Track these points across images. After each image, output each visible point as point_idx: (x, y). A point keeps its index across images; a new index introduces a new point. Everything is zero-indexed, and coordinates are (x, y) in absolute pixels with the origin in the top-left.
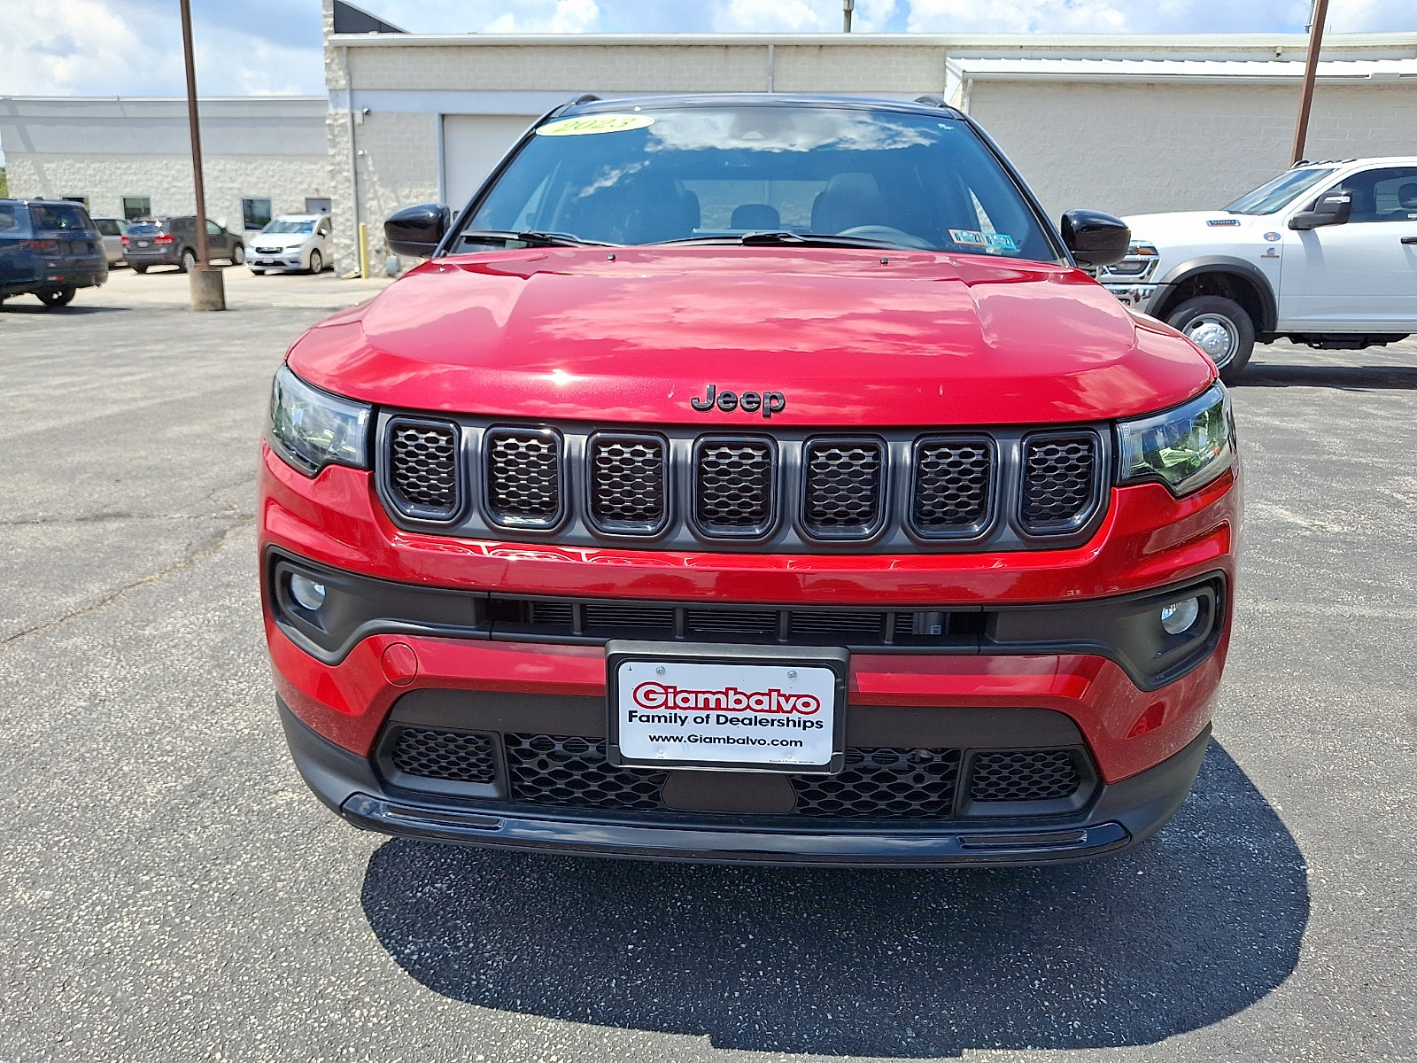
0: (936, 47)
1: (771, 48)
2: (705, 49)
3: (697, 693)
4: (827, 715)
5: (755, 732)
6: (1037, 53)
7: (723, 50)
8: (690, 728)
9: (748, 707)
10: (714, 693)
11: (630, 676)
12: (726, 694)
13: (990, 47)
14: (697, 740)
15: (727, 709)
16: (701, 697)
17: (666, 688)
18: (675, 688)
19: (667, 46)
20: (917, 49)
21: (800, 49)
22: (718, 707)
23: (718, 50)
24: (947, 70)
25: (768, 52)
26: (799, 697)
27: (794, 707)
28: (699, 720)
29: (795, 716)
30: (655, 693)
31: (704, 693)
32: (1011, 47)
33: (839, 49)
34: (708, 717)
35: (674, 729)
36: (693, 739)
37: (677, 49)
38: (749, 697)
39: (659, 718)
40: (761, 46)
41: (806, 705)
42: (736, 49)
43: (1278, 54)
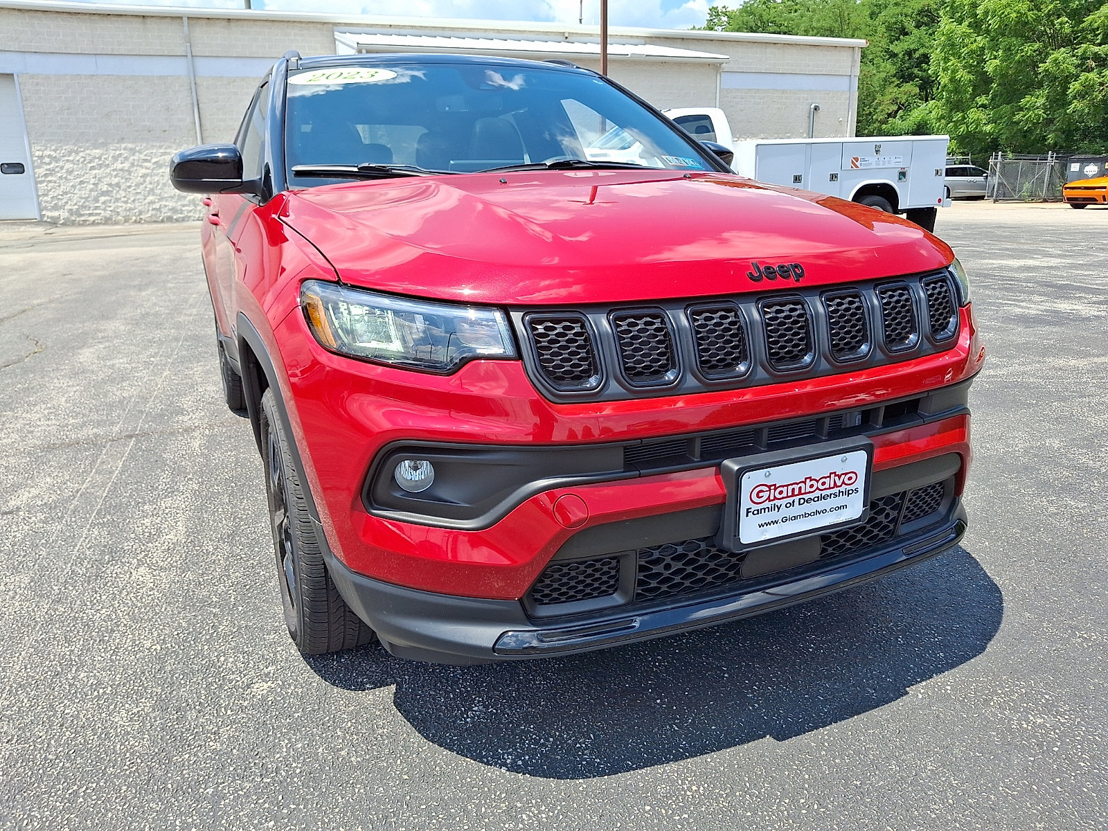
0: (325, 23)
1: (185, 20)
2: (123, 18)
3: (787, 486)
4: (860, 484)
5: (820, 505)
6: (403, 31)
7: (141, 20)
8: (785, 512)
9: (818, 488)
10: (797, 484)
11: (749, 482)
12: (805, 482)
13: (367, 25)
14: (787, 520)
15: (805, 493)
16: (790, 488)
17: (769, 487)
18: (775, 485)
19: (86, 14)
20: (310, 25)
21: (211, 21)
22: (800, 493)
23: (137, 19)
24: (337, 42)
25: (183, 23)
26: (846, 474)
27: (843, 483)
28: (788, 505)
29: (843, 488)
30: (763, 491)
31: (791, 484)
32: (383, 26)
33: (244, 22)
34: (793, 502)
35: (774, 515)
36: (785, 520)
37: (96, 17)
38: (817, 481)
39: (765, 509)
40: (176, 18)
41: (850, 478)
42: (152, 19)
43: (566, 38)
